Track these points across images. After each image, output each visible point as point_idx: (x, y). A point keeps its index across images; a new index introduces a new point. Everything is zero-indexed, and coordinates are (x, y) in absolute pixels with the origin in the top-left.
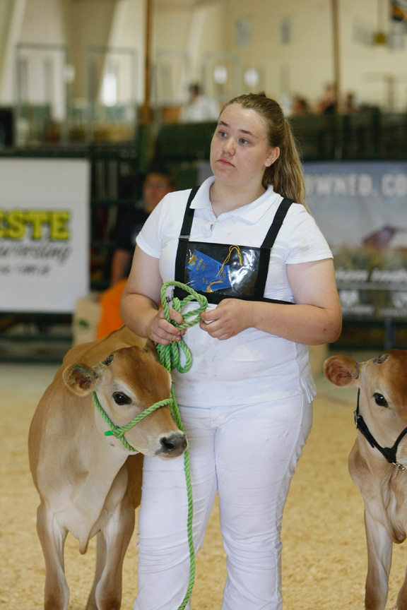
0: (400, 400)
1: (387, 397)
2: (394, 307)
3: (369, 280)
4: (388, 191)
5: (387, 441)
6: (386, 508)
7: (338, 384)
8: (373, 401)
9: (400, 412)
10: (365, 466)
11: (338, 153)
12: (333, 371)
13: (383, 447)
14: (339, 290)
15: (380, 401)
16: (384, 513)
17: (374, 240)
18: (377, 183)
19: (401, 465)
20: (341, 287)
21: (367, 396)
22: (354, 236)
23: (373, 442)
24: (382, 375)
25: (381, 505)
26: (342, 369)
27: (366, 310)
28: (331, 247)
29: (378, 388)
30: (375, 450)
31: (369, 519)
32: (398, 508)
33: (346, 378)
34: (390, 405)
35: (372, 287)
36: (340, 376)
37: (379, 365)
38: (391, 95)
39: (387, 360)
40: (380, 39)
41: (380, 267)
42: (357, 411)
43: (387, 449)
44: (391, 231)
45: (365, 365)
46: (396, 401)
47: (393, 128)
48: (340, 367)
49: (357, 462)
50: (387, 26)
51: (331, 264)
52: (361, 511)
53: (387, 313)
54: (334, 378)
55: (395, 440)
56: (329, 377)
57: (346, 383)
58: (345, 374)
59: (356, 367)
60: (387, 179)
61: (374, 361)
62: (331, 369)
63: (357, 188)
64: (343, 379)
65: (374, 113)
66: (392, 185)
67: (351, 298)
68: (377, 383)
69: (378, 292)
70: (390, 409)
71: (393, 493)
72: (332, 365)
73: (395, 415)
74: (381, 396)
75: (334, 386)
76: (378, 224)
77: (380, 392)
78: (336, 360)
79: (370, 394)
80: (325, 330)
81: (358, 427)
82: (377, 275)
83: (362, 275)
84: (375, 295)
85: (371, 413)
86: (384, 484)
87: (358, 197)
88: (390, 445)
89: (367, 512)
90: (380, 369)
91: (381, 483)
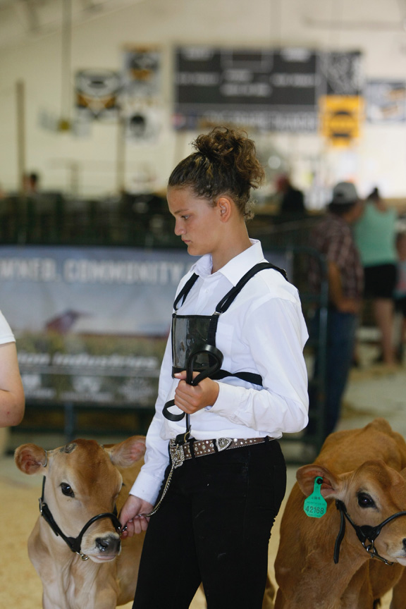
0: (87, 491)
1: (73, 487)
2: (74, 391)
3: (50, 364)
4: (71, 276)
5: (72, 531)
6: (65, 592)
7: (27, 472)
8: (59, 490)
9: (86, 502)
10: (46, 550)
11: (22, 237)
12: (22, 460)
13: (67, 536)
14: (22, 373)
15: (67, 491)
16: (63, 598)
17: (56, 325)
18: (60, 268)
19: (85, 555)
20: (23, 370)
21: (53, 484)
22: (37, 321)
23: (57, 530)
24: (69, 465)
25: (61, 589)
26: (30, 458)
27: (47, 394)
28: (13, 330)
29: (65, 477)
30: (59, 537)
31: (47, 602)
32: (76, 591)
33: (34, 466)
34: (76, 496)
35: (54, 371)
36: (28, 464)
37: (67, 454)
38: (75, 181)
39: (74, 450)
40: (64, 126)
41: (62, 351)
42: (42, 499)
43: (71, 538)
44: (73, 316)
45: (52, 454)
46: (82, 492)
47: (76, 214)
48: (28, 456)
49: (37, 545)
50: (72, 113)
51: (13, 347)
52: (39, 595)
53: (69, 397)
54: (23, 467)
55: (80, 530)
56: (19, 465)
57: (34, 471)
58: (33, 462)
59: (45, 455)
60: (70, 264)
61: (62, 450)
62: (21, 458)
63: (40, 272)
64: (31, 467)
65: (57, 199)
66: (74, 270)
67: (33, 381)
68: (64, 473)
69: (59, 376)
70: (76, 499)
71: (72, 577)
72: (23, 453)
73: (81, 505)
74: (68, 486)
75: (24, 474)
76: (60, 308)
77: (67, 482)
78: (27, 449)
79: (57, 484)
80: (8, 413)
81: (42, 515)
82: (60, 360)
83: (43, 359)
84: (57, 379)
85: (57, 501)
86: (65, 569)
87: (41, 282)
88: (75, 535)
89: (45, 595)
90: (67, 458)
91: (62, 568)
